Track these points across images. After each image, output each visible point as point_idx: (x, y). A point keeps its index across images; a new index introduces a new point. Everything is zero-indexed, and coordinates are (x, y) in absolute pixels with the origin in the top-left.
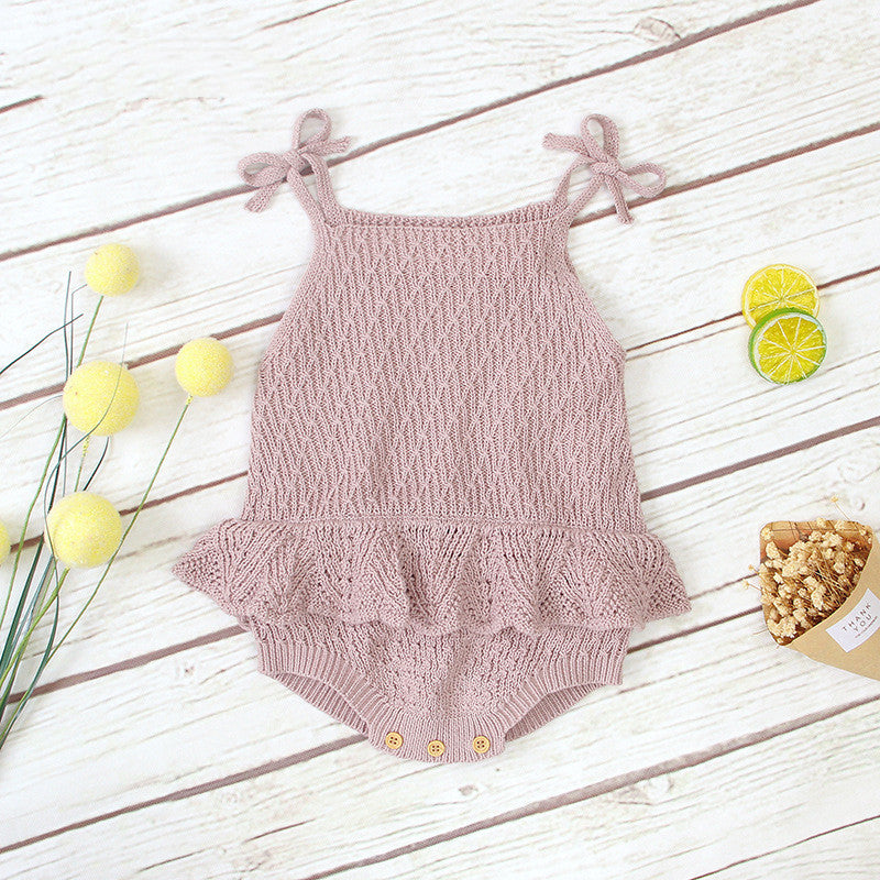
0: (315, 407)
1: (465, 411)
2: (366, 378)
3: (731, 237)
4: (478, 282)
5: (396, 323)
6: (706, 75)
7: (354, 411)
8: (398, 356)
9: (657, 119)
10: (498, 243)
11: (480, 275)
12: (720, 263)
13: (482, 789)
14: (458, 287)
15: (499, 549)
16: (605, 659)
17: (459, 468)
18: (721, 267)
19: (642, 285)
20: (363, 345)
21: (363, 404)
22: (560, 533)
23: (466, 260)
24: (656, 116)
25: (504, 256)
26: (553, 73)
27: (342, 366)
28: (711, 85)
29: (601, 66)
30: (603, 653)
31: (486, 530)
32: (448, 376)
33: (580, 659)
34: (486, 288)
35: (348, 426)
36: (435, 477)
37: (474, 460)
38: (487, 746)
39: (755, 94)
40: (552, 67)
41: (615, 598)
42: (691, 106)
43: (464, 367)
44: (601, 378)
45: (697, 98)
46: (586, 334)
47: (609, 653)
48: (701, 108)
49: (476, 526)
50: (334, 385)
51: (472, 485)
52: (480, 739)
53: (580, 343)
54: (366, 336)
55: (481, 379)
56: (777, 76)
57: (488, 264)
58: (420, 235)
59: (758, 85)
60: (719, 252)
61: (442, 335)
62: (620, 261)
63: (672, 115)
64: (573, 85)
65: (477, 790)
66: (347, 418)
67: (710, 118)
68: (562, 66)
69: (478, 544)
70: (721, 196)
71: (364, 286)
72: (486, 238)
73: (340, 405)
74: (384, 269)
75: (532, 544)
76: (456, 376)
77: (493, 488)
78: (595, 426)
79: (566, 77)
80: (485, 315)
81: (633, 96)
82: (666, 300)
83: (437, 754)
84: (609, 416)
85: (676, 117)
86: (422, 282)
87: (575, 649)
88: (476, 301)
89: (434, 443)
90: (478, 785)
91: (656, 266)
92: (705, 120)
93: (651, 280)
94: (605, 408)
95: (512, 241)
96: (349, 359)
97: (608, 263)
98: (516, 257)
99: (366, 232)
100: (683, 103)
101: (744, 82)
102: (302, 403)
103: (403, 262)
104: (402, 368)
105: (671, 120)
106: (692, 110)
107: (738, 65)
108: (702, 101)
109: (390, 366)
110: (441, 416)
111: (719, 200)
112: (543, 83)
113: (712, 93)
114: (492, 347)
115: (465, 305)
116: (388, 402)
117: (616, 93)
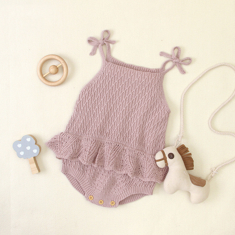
0: (90, 106)
1: (128, 116)
2: (105, 102)
4: (139, 85)
5: (116, 91)
7: (100, 110)
8: (114, 99)
10: (146, 77)
11: (140, 84)
14: (134, 85)
15: (128, 153)
16: (149, 188)
17: (123, 130)
20: (106, 94)
21: (102, 108)
22: (143, 154)
23: (137, 79)
25: (147, 80)
27: (99, 98)
30: (149, 186)
31: (125, 148)
32: (126, 106)
33: (142, 187)
34: (141, 87)
35: (97, 113)
36: (116, 131)
37: (127, 129)
38: (114, 204)
41: (153, 173)
43: (130, 106)
44: (163, 116)
46: (162, 105)
47: (150, 186)
49: (123, 146)
50: (96, 102)
51: (125, 135)
52: (113, 202)
53: (160, 106)
54: (107, 92)
55: (134, 109)
57: (142, 81)
58: (127, 70)
61: (127, 96)
66: (97, 111)
69: (123, 150)
71: (110, 79)
72: (143, 75)
73: (97, 107)
74: (116, 77)
75: (136, 155)
76: (128, 107)
77: (130, 137)
78: (159, 128)
80: (139, 94)
83: (101, 204)
84: (163, 126)
86: (125, 82)
87: (142, 184)
88: (137, 90)
89: (118, 122)
94: (162, 124)
95: (150, 77)
96: (102, 96)
98: (150, 81)
99: (114, 66)
102: (87, 104)
103: (121, 76)
104: (114, 102)
109: (111, 101)
110: (121, 116)
114: (139, 102)
115: (134, 90)
116: (109, 109)
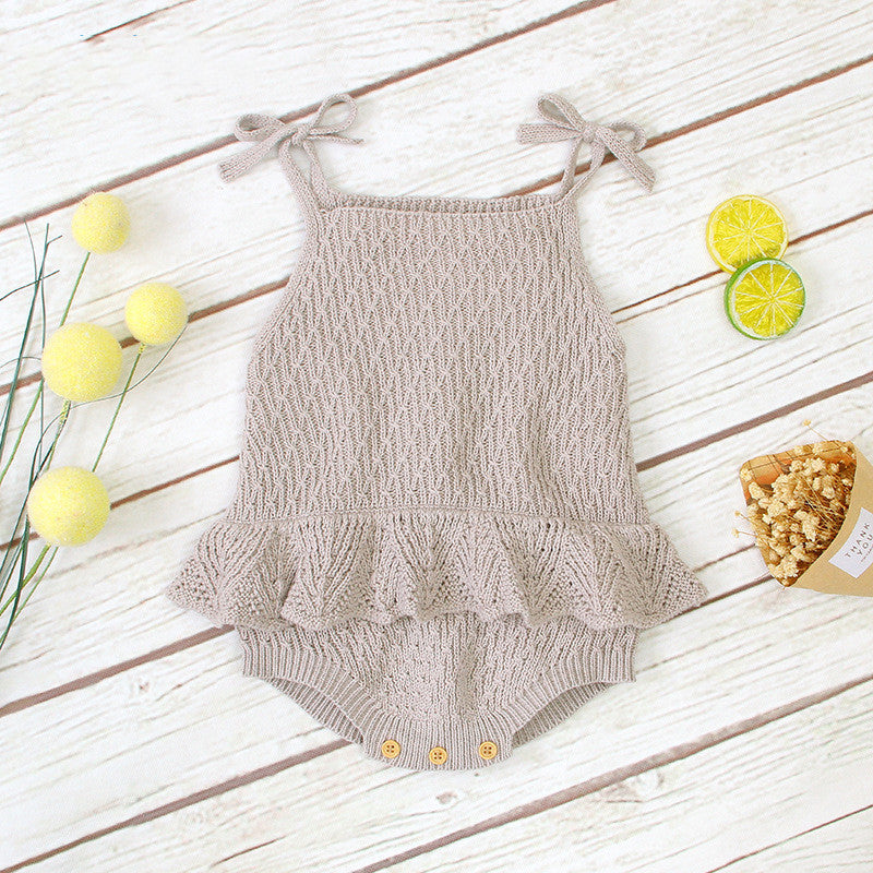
9: (605, 76)
13: (461, 795)
63: (621, 71)
65: (455, 797)
67: (661, 73)
85: (623, 74)
90: (456, 792)
105: (620, 76)
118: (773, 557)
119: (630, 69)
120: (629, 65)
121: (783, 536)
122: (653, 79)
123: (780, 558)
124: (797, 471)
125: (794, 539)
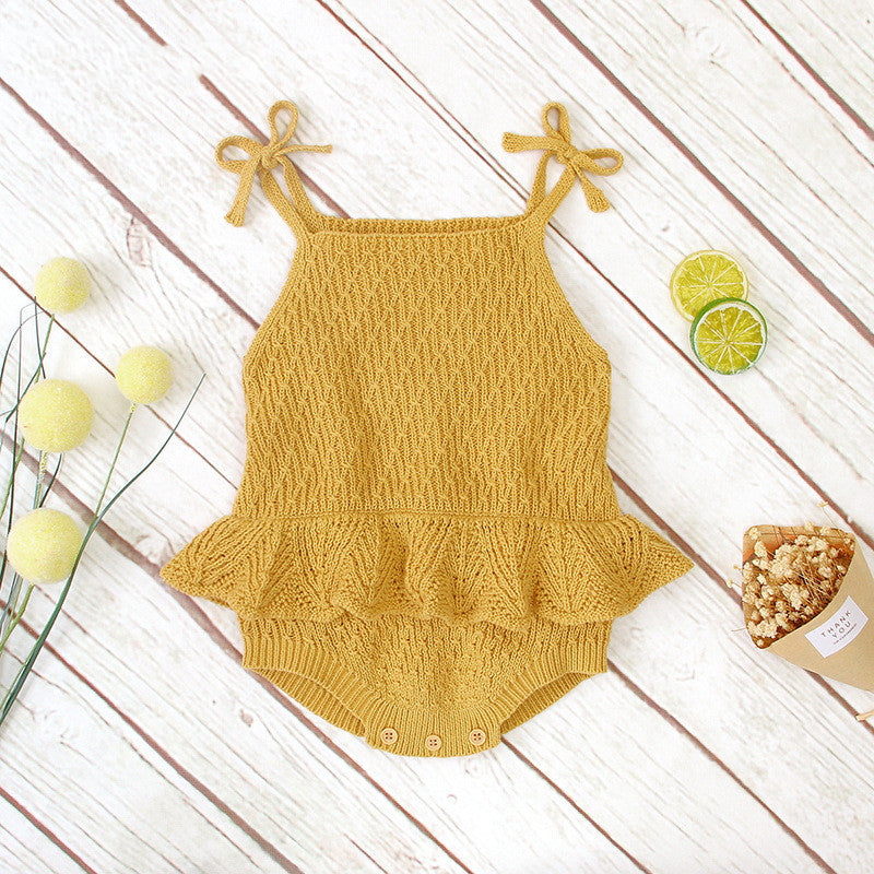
3: (280, 70)
6: (153, 173)
9: (214, 193)
12: (308, 66)
18: (310, 63)
19: (365, 125)
24: (212, 196)
26: (224, 315)
28: (158, 163)
29: (194, 276)
39: (143, 118)
40: (219, 318)
42: (186, 170)
45: (176, 169)
48: (181, 160)
56: (116, 108)
59: (134, 120)
60: (299, 72)
62: (356, 158)
63: (203, 182)
64: (225, 289)
68: (213, 310)
70: (249, 99)
79: (221, 300)
81: (205, 229)
82: (368, 97)
85: (204, 178)
91: (343, 123)
92: (191, 151)
93: (358, 121)
97: (364, 167)
100: (187, 178)
101: (139, 135)
105: (207, 181)
106: (189, 168)
107: (127, 148)
108: (176, 163)
111: (254, 99)
112: (238, 318)
113: (165, 158)
117: (211, 247)
118: (755, 616)
119: (197, 175)
120: (194, 178)
121: (771, 599)
122: (195, 151)
123: (761, 619)
124: (800, 546)
125: (780, 605)
